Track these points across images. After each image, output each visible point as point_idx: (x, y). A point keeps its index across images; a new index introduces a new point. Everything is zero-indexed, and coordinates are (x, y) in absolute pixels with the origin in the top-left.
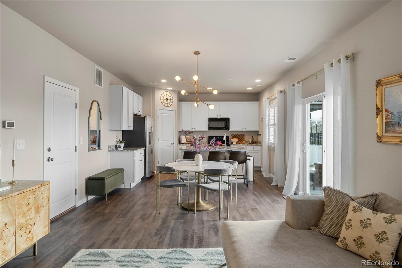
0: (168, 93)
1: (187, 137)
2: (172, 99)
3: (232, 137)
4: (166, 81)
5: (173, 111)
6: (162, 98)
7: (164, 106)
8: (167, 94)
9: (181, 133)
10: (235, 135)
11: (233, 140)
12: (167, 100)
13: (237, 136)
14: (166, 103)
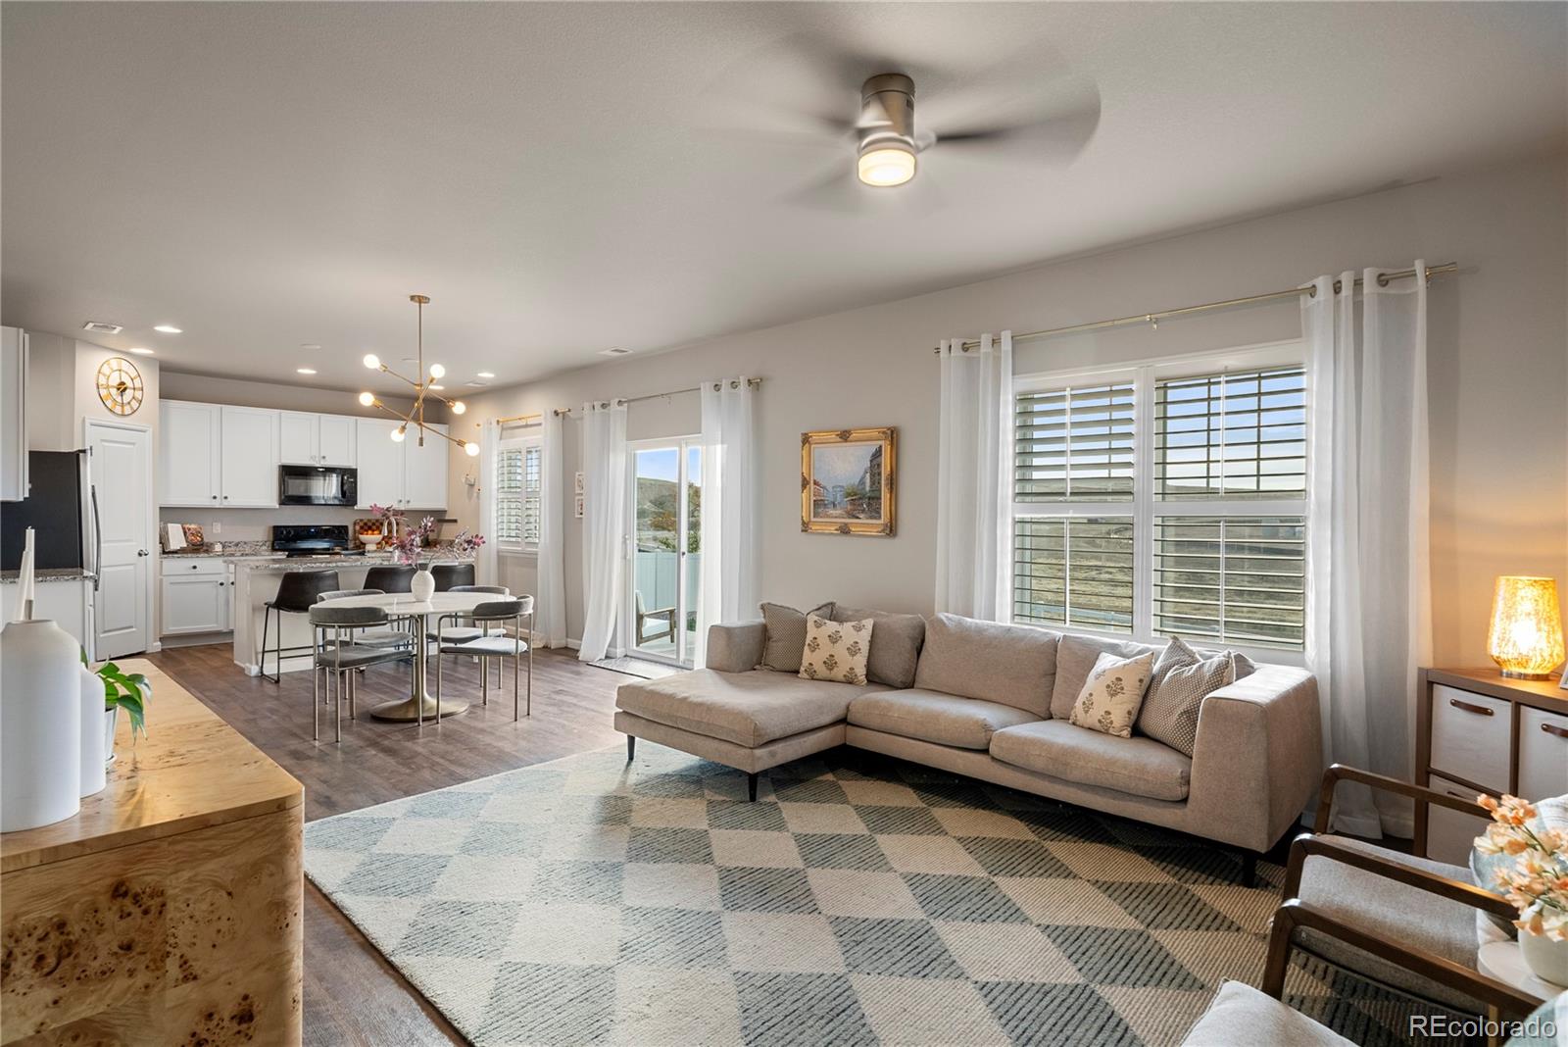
0: (125, 366)
1: (189, 529)
2: (138, 389)
3: (358, 528)
4: (178, 331)
5: (144, 432)
6: (102, 381)
7: (109, 413)
8: (123, 369)
9: (168, 513)
10: (369, 520)
11: (364, 537)
12: (122, 388)
13: (374, 524)
14: (119, 399)
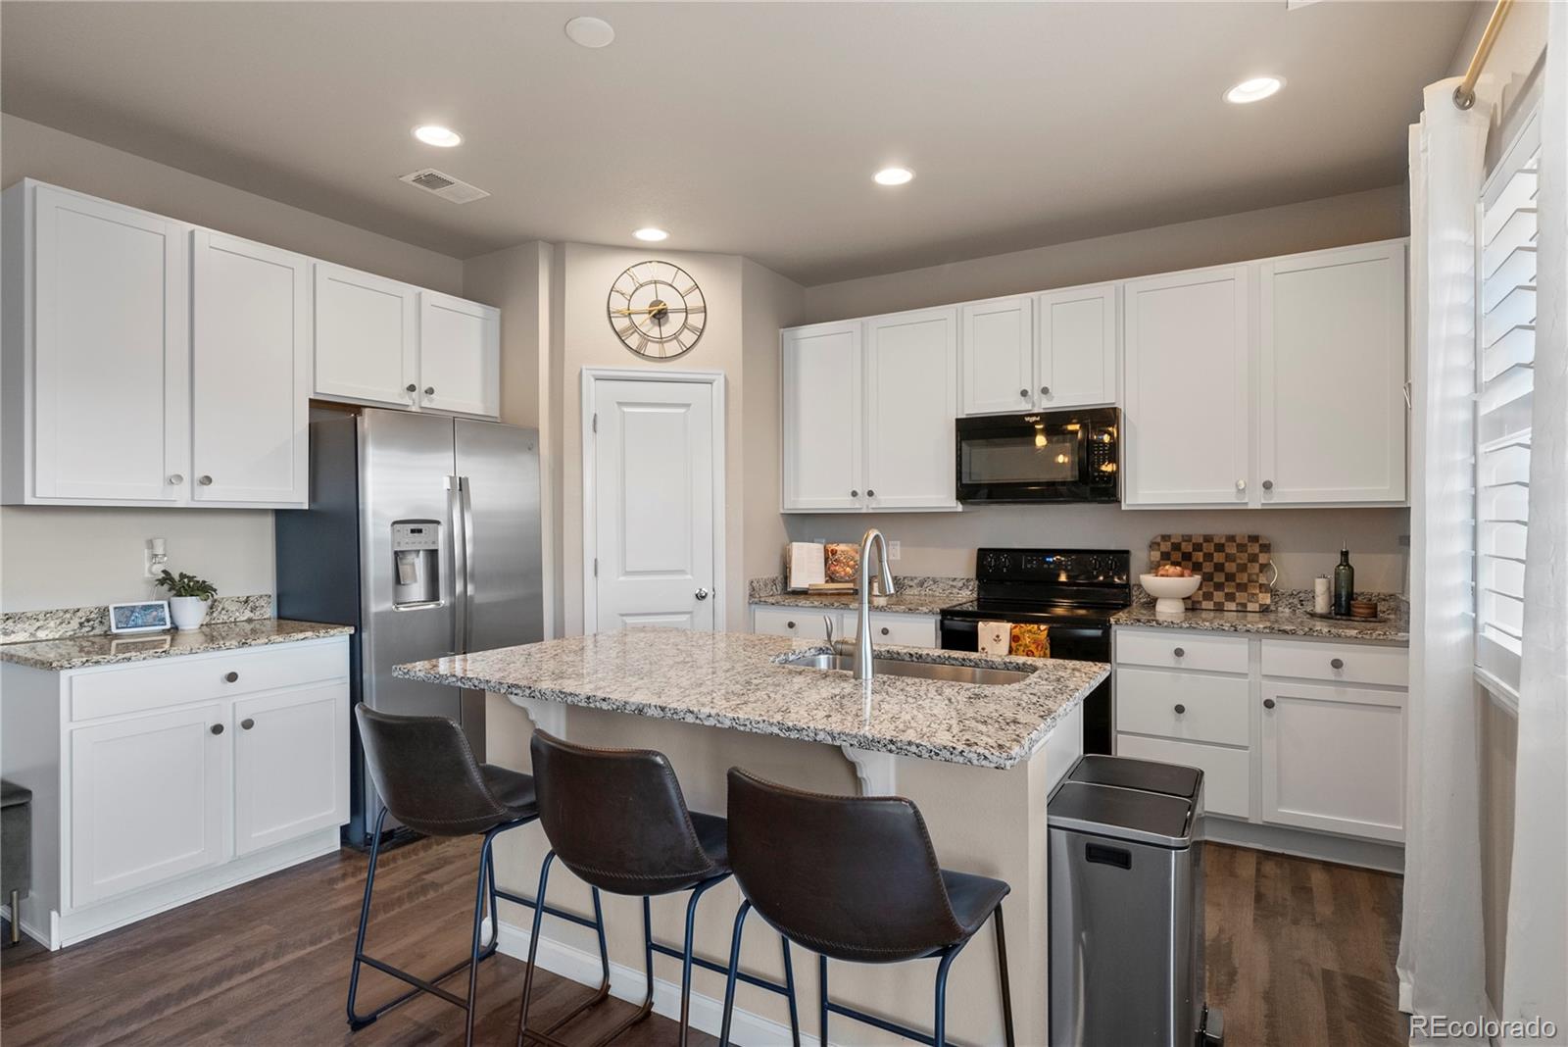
0: (662, 272)
1: (833, 552)
2: (696, 311)
3: (1156, 555)
5: (710, 383)
6: (619, 304)
7: (635, 357)
8: (660, 278)
10: (1188, 538)
11: (1151, 581)
12: (659, 313)
14: (654, 332)
